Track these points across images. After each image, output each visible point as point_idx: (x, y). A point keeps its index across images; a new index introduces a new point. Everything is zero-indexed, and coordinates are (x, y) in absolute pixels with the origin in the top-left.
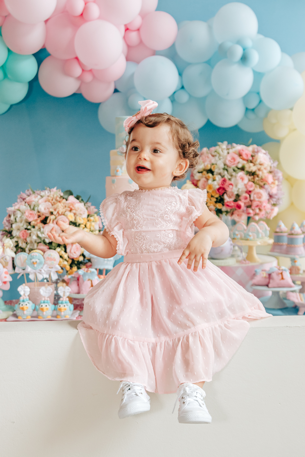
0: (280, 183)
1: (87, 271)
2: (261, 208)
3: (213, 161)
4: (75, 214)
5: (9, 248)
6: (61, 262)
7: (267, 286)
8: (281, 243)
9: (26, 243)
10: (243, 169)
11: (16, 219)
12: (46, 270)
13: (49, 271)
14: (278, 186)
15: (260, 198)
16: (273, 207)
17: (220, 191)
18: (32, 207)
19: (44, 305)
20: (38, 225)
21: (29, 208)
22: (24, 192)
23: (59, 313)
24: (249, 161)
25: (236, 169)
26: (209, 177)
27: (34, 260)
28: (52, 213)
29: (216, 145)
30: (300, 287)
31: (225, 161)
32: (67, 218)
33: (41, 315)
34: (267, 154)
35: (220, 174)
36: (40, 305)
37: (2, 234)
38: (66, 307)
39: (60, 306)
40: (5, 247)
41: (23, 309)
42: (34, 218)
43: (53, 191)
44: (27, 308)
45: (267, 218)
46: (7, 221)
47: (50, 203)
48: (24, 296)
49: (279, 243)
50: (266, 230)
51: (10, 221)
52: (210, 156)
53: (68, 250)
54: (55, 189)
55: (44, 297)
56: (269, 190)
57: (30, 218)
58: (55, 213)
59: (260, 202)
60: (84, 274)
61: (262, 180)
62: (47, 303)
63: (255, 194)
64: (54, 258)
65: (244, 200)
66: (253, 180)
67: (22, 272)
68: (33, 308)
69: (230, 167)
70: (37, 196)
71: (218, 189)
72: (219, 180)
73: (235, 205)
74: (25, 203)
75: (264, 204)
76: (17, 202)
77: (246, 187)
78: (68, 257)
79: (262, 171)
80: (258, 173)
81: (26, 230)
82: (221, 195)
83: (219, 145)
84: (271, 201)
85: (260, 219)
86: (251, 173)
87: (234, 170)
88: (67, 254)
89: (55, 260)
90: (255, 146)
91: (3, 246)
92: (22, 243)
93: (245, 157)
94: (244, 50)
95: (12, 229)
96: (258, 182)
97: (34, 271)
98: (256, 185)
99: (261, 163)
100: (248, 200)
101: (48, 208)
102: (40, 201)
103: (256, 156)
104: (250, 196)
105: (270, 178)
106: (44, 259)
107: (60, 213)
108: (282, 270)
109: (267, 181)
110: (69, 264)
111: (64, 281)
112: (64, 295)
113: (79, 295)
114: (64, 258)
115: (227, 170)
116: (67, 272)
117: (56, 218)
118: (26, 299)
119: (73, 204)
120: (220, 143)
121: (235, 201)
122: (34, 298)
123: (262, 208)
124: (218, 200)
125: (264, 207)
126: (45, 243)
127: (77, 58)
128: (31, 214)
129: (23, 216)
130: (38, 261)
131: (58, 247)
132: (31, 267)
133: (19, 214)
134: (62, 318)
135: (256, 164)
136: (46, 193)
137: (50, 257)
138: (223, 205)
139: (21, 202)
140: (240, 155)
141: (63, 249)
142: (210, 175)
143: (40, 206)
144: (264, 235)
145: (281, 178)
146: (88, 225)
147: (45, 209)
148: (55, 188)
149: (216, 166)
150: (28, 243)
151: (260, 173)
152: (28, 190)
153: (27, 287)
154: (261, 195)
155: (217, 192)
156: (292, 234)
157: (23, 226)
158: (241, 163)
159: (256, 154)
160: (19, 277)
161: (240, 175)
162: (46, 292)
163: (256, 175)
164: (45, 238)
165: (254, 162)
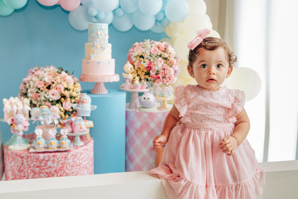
0: (179, 64)
1: (77, 118)
2: (170, 78)
3: (143, 50)
4: (67, 83)
5: (27, 104)
6: (60, 113)
9: (37, 101)
10: (160, 56)
11: (30, 86)
13: (52, 118)
14: (178, 66)
15: (170, 72)
17: (148, 68)
18: (40, 79)
19: (52, 141)
20: (45, 90)
21: (38, 79)
22: (32, 68)
23: (61, 146)
24: (164, 52)
25: (157, 56)
26: (141, 60)
27: (44, 113)
28: (53, 83)
29: (143, 41)
31: (150, 51)
32: (63, 86)
33: (50, 147)
34: (172, 47)
35: (147, 58)
36: (49, 141)
37: (20, 95)
38: (66, 142)
39: (62, 141)
40: (24, 104)
41: (39, 144)
42: (42, 86)
44: (42, 143)
45: (172, 83)
46: (23, 87)
47: (51, 76)
50: (172, 91)
51: (26, 87)
52: (141, 47)
53: (64, 105)
54: (52, 67)
55: (52, 136)
56: (175, 68)
57: (39, 85)
58: (55, 82)
59: (170, 75)
60: (75, 121)
61: (171, 63)
62: (54, 139)
63: (167, 70)
65: (161, 74)
66: (166, 63)
67: (36, 120)
69: (153, 55)
70: (42, 72)
71: (147, 68)
72: (147, 62)
73: (157, 77)
74: (35, 75)
76: (29, 74)
77: (163, 67)
78: (63, 109)
79: (171, 57)
80: (168, 58)
81: (37, 93)
82: (148, 70)
83: (145, 41)
84: (175, 74)
85: (169, 85)
86: (165, 58)
87: (156, 57)
89: (56, 112)
90: (166, 43)
91: (23, 103)
92: (34, 101)
93: (161, 49)
95: (27, 93)
96: (169, 63)
97: (44, 119)
98: (168, 65)
99: (170, 53)
100: (164, 74)
101: (50, 80)
102: (45, 75)
103: (167, 48)
104: (165, 72)
105: (175, 61)
106: (50, 111)
107: (58, 82)
109: (173, 63)
110: (64, 114)
112: (64, 134)
113: (73, 133)
114: (61, 110)
115: (152, 57)
116: (62, 118)
118: (40, 137)
119: (65, 77)
120: (146, 40)
121: (156, 74)
122: (45, 137)
124: (146, 74)
125: (172, 78)
126: (49, 101)
128: (40, 83)
129: (35, 84)
130: (47, 113)
131: (57, 104)
132: (42, 117)
133: (32, 83)
134: (63, 148)
135: (168, 53)
136: (47, 69)
137: (53, 110)
138: (149, 76)
139: (32, 75)
141: (61, 104)
142: (142, 59)
143: (45, 78)
144: (171, 93)
146: (75, 90)
147: (48, 80)
149: (145, 54)
151: (170, 59)
152: (35, 67)
154: (171, 71)
155: (146, 69)
157: (35, 90)
158: (160, 52)
159: (167, 47)
160: (33, 123)
161: (159, 60)
162: (52, 133)
163: (167, 59)
164: (49, 98)
165: (166, 52)
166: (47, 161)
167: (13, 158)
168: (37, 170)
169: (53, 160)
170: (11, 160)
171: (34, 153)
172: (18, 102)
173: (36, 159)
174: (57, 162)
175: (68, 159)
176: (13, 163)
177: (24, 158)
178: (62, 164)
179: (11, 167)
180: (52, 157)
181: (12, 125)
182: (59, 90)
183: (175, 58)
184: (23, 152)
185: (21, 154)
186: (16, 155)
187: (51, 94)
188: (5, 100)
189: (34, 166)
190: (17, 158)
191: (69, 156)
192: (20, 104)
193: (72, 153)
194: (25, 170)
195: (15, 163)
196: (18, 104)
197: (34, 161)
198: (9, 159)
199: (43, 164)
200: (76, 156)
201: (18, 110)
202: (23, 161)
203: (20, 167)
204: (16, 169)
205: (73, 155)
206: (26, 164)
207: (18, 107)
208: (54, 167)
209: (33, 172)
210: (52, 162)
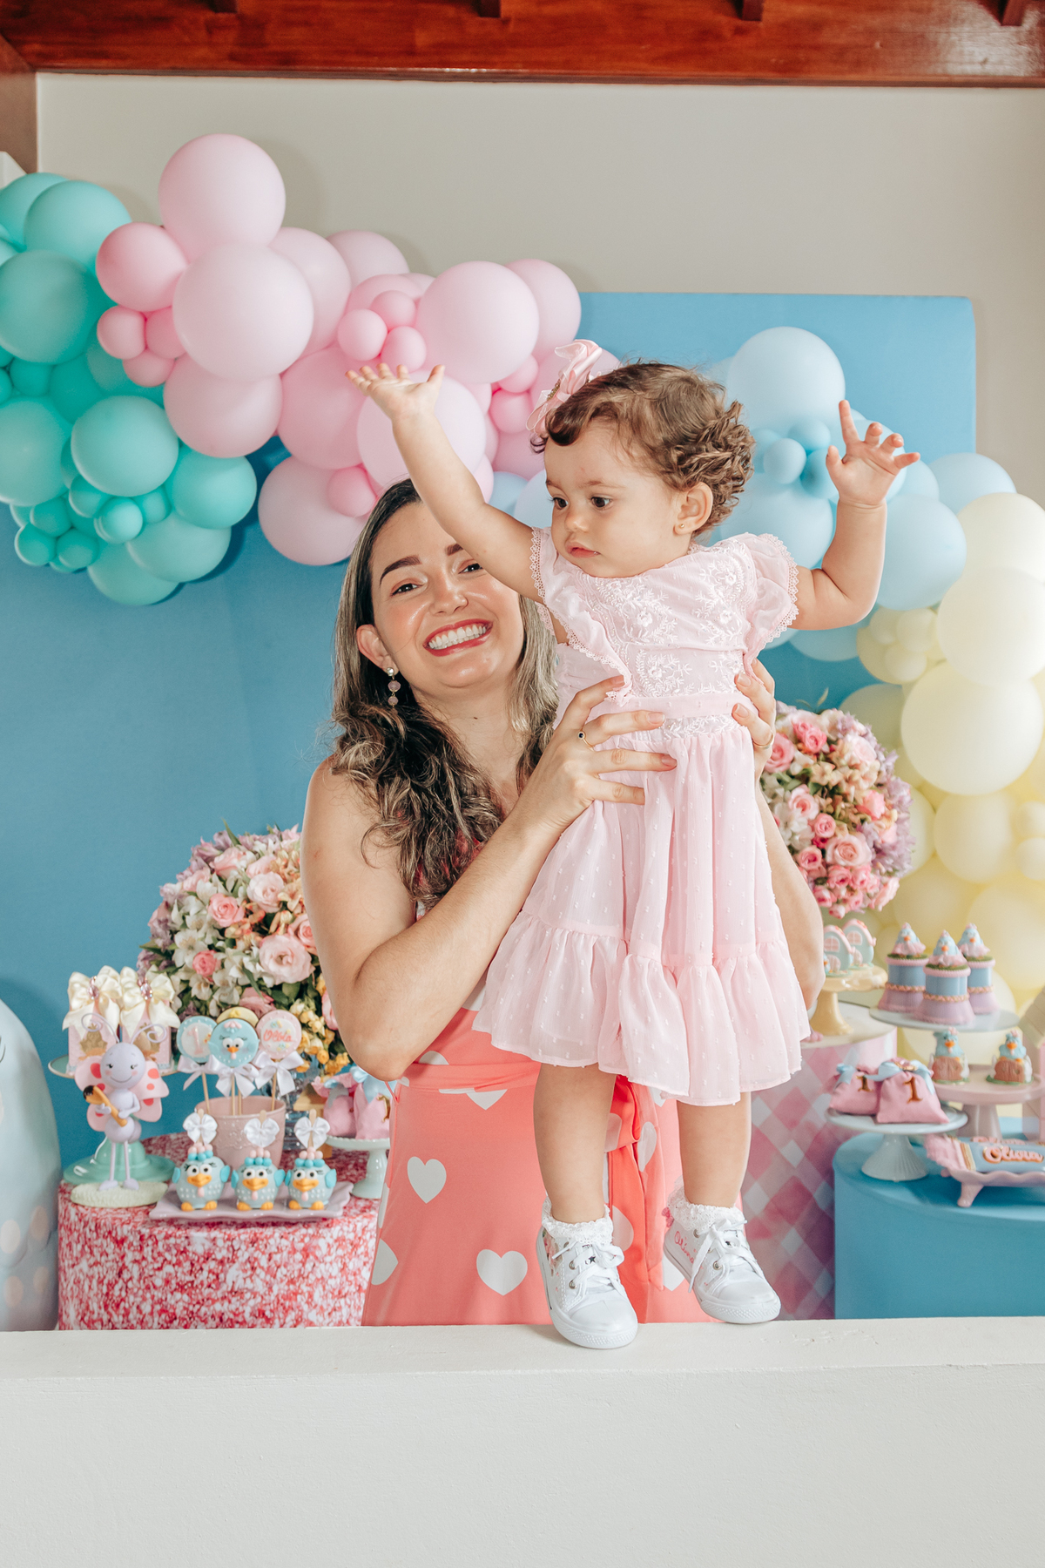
0: (903, 815)
2: (852, 885)
5: (164, 1001)
6: (306, 1041)
7: (873, 1115)
8: (909, 988)
9: (211, 986)
10: (804, 778)
11: (184, 918)
12: (262, 1066)
13: (270, 1067)
14: (898, 822)
15: (850, 857)
16: (885, 879)
18: (230, 887)
19: (255, 1172)
20: (245, 937)
21: (221, 889)
22: (209, 839)
23: (295, 1196)
24: (822, 757)
25: (787, 778)
27: (230, 1041)
28: (284, 906)
30: (963, 1120)
33: (245, 1199)
34: (870, 735)
36: (243, 1171)
37: (145, 959)
38: (316, 1177)
39: (299, 1175)
40: (152, 1000)
41: (195, 1181)
42: (233, 918)
43: (288, 838)
44: (208, 1178)
45: (869, 908)
46: (160, 922)
47: (279, 877)
48: (201, 1144)
49: (902, 988)
50: (867, 944)
51: (169, 924)
54: (293, 832)
55: (256, 1148)
56: (876, 837)
57: (222, 918)
58: (292, 905)
59: (851, 869)
61: (856, 811)
63: (836, 847)
64: (286, 1033)
65: (807, 862)
66: (831, 810)
67: (197, 1071)
68: (225, 1179)
69: (770, 774)
70: (244, 854)
74: (212, 871)
75: (862, 876)
76: (189, 866)
77: (813, 829)
78: (326, 1026)
79: (857, 783)
80: (845, 788)
81: (212, 952)
84: (880, 865)
85: (850, 915)
86: (826, 789)
87: (780, 781)
88: (322, 1019)
89: (289, 1039)
90: (837, 714)
91: (148, 996)
92: (199, 988)
93: (809, 744)
94: (808, 453)
95: (170, 948)
96: (844, 813)
97: (232, 1070)
98: (839, 823)
99: (853, 763)
100: (819, 862)
101: (273, 891)
102: (252, 869)
103: (841, 742)
104: (824, 852)
105: (878, 807)
106: (259, 1037)
108: (911, 1071)
109: (869, 813)
110: (327, 1047)
111: (311, 1092)
112: (311, 1143)
113: (353, 1140)
114: (315, 1031)
116: (320, 1066)
117: (294, 919)
118: (205, 1153)
122: (226, 1149)
123: (857, 886)
125: (862, 882)
126: (261, 987)
127: (361, 467)
128: (226, 906)
129: (204, 912)
130: (242, 1043)
131: (298, 1000)
132: (221, 1061)
133: (193, 906)
134: (301, 1207)
135: (842, 766)
136: (268, 844)
137: (274, 1031)
139: (202, 868)
140: (798, 740)
141: (312, 1004)
143: (252, 883)
144: (860, 959)
145: (907, 799)
147: (264, 892)
148: (295, 829)
150: (214, 987)
151: (852, 790)
152: (220, 834)
153: (208, 1118)
154: (854, 850)
156: (938, 966)
157: (204, 937)
158: (800, 762)
159: (840, 735)
160: (187, 1084)
161: (798, 797)
162: (261, 1131)
163: (839, 794)
164: (265, 974)
165: (834, 760)
166: (221, 1262)
167: (87, 1241)
168: (179, 1302)
169: (248, 1260)
170: (77, 1248)
171: (171, 1222)
172: (126, 990)
173: (174, 1252)
174: (268, 1271)
175: (316, 1258)
176: (84, 1265)
177: (125, 1245)
178: (292, 1282)
179: (77, 1282)
180: (243, 1247)
181: (89, 1090)
182: (305, 940)
183: (879, 785)
184: (126, 1216)
185: (118, 1223)
186: (97, 1227)
187: (272, 957)
188: (77, 978)
189: (167, 1282)
190: (98, 1242)
191: (322, 1243)
192: (134, 997)
193: (336, 1231)
194: (132, 1298)
195: (91, 1266)
196: (127, 999)
197: (170, 1263)
198: (70, 1245)
199: (203, 1276)
200: (355, 1246)
201: (125, 1024)
202: (123, 1257)
203: (111, 1286)
204: (97, 1295)
205: (340, 1241)
206: (135, 1270)
207: (126, 1013)
208: (255, 1294)
209: (163, 1311)
210: (245, 1271)
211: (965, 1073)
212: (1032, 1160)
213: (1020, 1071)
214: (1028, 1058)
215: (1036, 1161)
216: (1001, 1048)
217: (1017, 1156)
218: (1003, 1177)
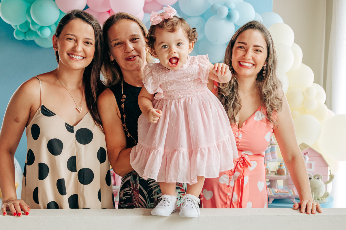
94: (229, 10)
211: (270, 172)
212: (287, 192)
213: (283, 172)
214: (286, 169)
215: (288, 192)
216: (279, 166)
217: (283, 191)
218: (280, 196)
